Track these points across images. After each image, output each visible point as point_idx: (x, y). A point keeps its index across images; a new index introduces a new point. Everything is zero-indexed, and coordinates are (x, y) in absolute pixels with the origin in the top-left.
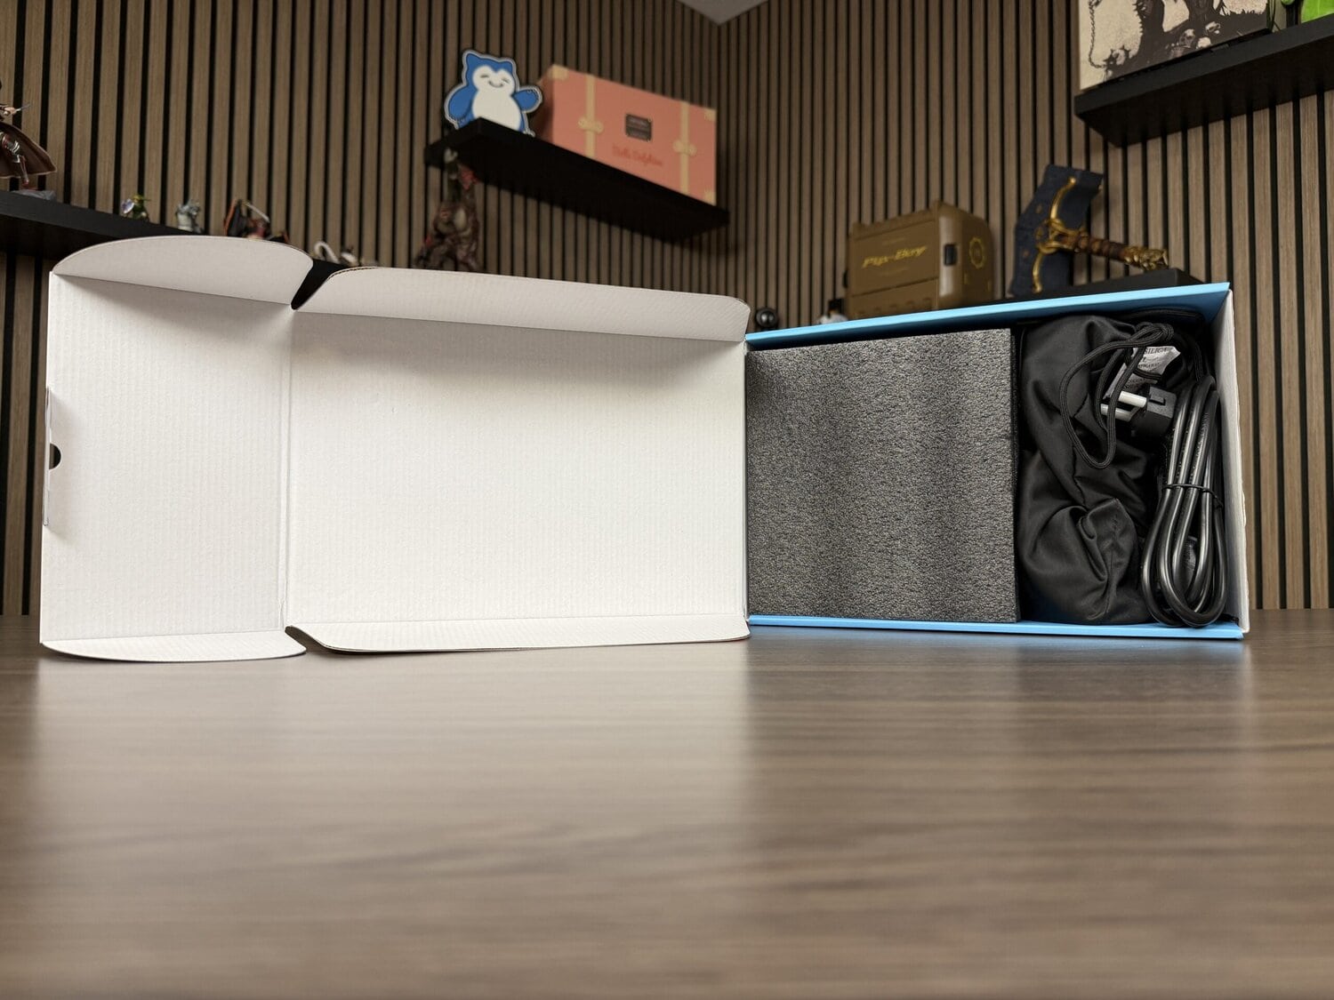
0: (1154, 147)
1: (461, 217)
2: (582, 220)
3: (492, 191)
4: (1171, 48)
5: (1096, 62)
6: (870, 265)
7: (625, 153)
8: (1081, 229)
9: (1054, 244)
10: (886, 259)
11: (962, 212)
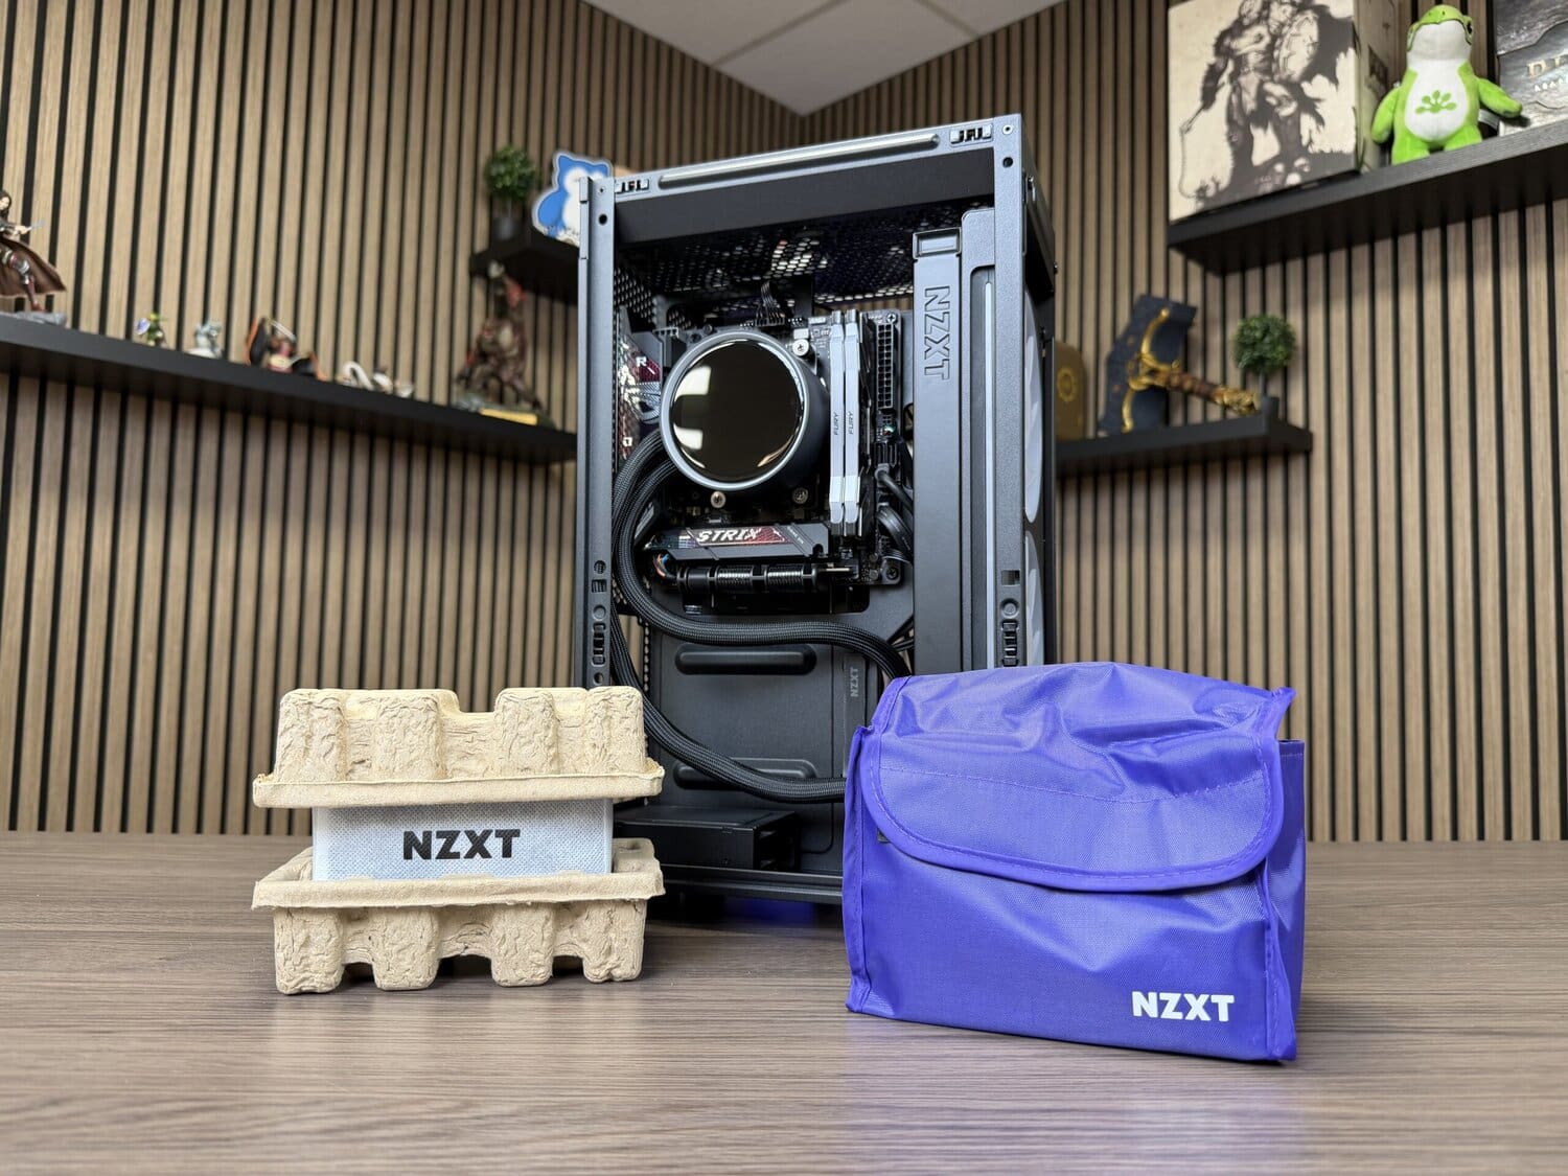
0: (1254, 277)
1: (506, 336)
3: (544, 302)
4: (1260, 184)
8: (1174, 365)
9: (1146, 380)
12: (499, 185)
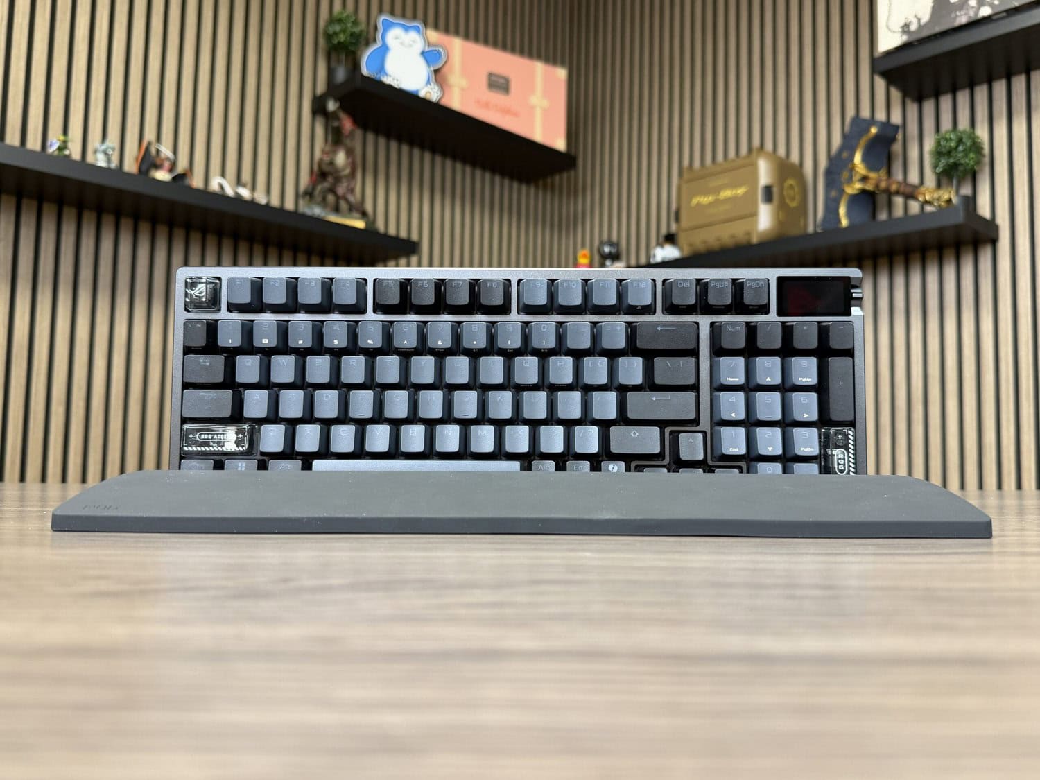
0: (946, 102)
1: (341, 158)
2: (449, 163)
3: (370, 137)
5: (891, 28)
6: (699, 204)
7: (487, 105)
8: (881, 171)
9: (858, 185)
10: (711, 198)
11: (780, 158)
12: (335, 41)
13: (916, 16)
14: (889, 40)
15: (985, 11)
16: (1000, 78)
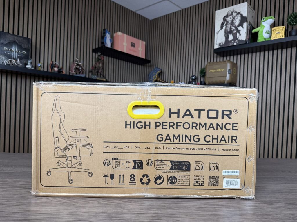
4: (229, 44)
5: (217, 44)
7: (131, 50)
13: (222, 42)
14: (216, 46)
15: (235, 44)
16: (239, 54)
